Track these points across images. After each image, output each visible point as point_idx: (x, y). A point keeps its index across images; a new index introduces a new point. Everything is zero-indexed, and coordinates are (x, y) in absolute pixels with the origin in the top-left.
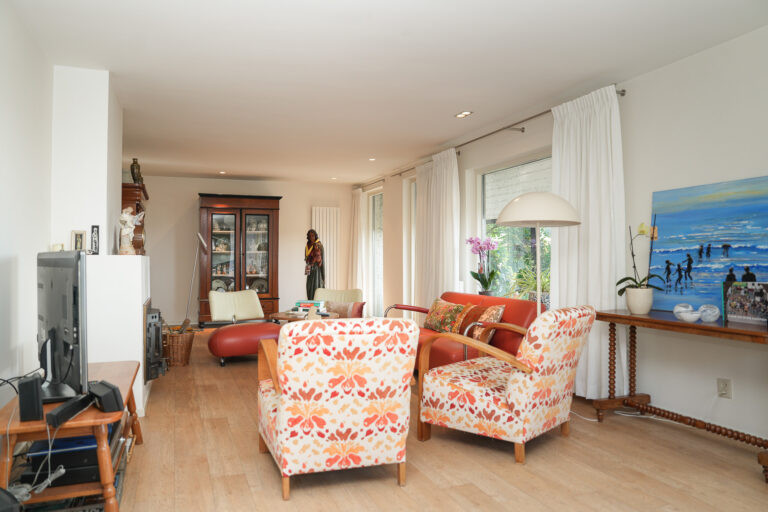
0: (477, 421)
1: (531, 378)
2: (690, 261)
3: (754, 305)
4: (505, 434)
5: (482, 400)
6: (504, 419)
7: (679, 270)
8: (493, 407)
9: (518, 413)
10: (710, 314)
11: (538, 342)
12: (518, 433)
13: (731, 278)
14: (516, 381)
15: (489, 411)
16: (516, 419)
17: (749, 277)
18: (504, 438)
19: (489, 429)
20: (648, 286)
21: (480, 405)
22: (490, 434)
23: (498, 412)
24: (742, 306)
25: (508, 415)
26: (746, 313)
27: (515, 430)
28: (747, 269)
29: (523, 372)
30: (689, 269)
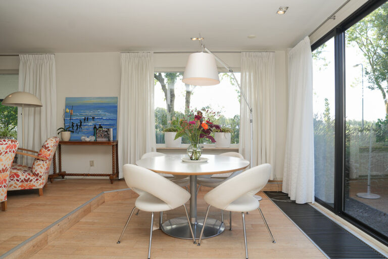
0: (20, 184)
1: (46, 163)
2: (81, 123)
3: (105, 135)
4: (34, 186)
5: (23, 175)
6: (34, 180)
7: (77, 125)
8: (28, 177)
9: (41, 177)
10: (92, 139)
11: (49, 149)
12: (40, 185)
13: (95, 127)
14: (39, 165)
15: (27, 179)
16: (40, 179)
17: (101, 127)
18: (34, 188)
19: (27, 186)
20: (69, 131)
21: (22, 177)
22: (27, 188)
23: (31, 178)
24: (101, 136)
25: (36, 178)
26: (102, 138)
27: (39, 183)
28: (100, 125)
29: (42, 160)
30: (81, 125)
